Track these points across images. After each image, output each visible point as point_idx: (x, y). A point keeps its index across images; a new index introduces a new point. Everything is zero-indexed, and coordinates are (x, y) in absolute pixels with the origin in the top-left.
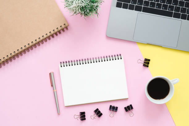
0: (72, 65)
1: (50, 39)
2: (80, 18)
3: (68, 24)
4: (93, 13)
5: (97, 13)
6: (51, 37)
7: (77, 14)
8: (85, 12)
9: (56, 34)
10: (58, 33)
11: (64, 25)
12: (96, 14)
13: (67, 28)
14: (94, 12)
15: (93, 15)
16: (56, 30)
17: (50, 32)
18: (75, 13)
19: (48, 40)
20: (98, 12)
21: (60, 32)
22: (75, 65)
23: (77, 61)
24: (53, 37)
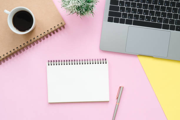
0: (59, 65)
1: (47, 37)
2: (77, 17)
3: (65, 22)
4: (88, 12)
5: (92, 12)
6: (49, 36)
7: (73, 14)
8: (81, 12)
9: (54, 33)
10: (55, 32)
11: (60, 24)
12: (92, 14)
13: (63, 27)
14: (90, 11)
15: (88, 15)
16: (53, 29)
17: (48, 31)
18: (72, 12)
19: (45, 38)
20: (94, 11)
21: (57, 31)
22: (62, 65)
23: (64, 61)
24: (50, 35)
